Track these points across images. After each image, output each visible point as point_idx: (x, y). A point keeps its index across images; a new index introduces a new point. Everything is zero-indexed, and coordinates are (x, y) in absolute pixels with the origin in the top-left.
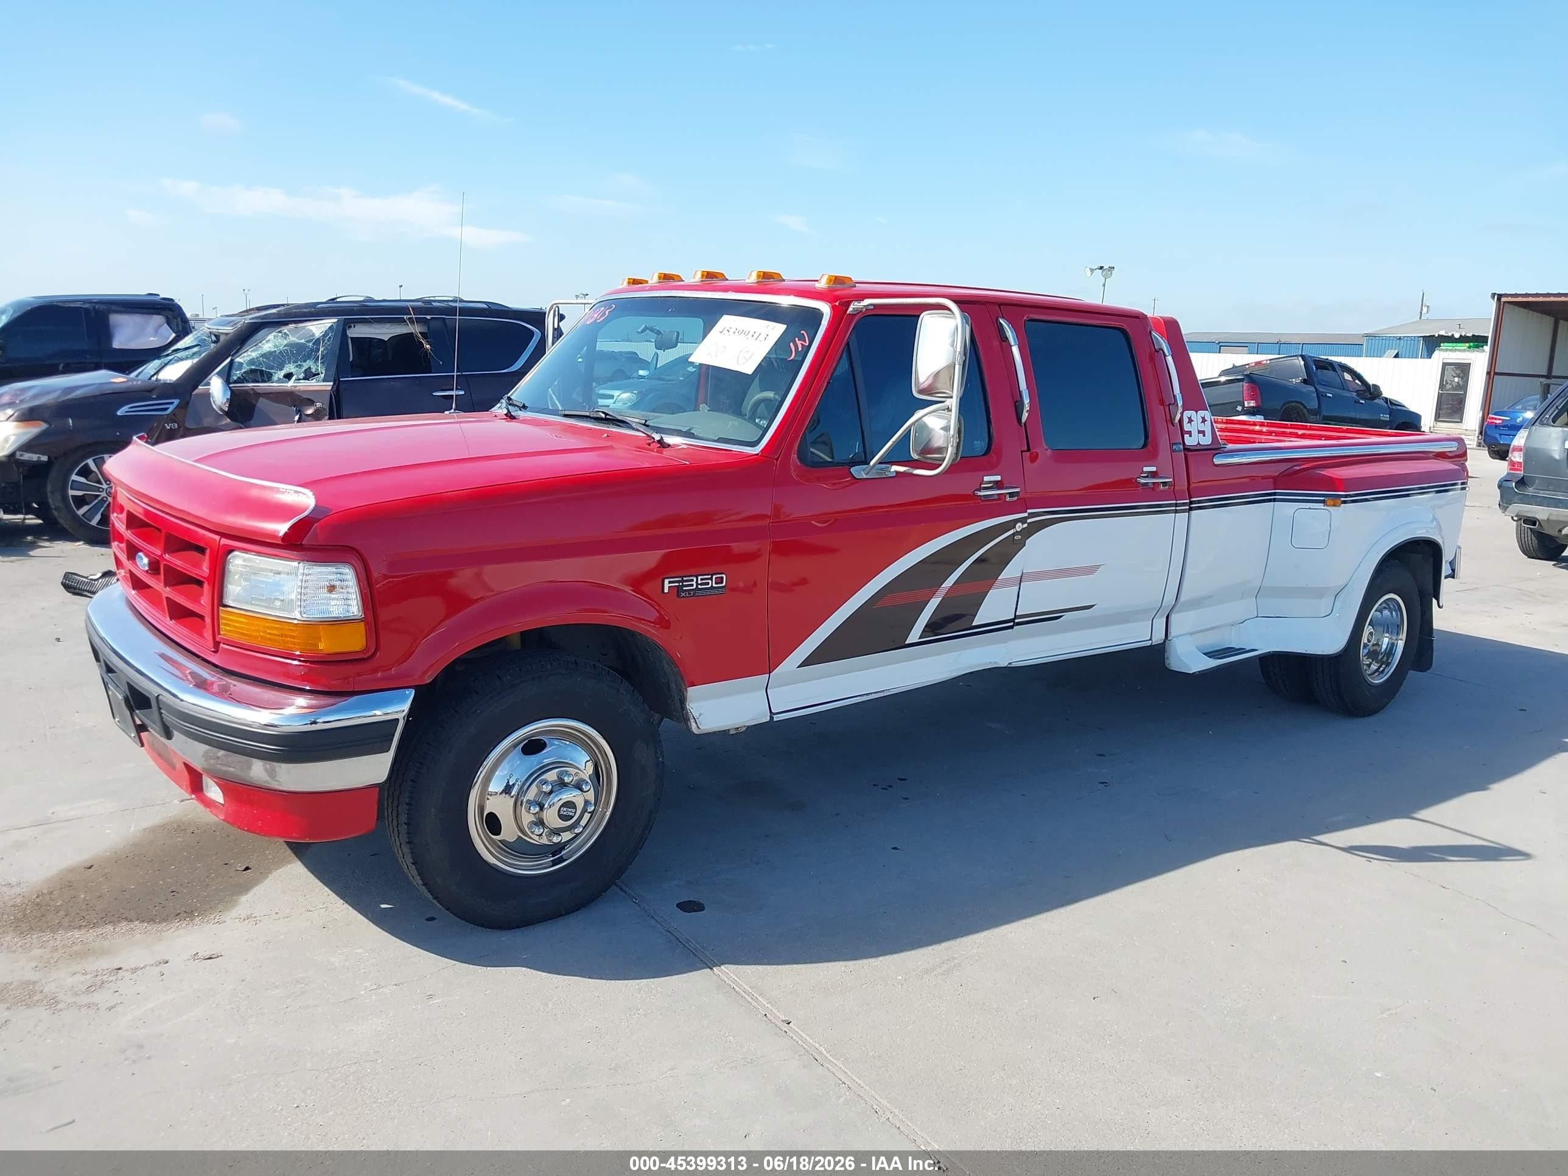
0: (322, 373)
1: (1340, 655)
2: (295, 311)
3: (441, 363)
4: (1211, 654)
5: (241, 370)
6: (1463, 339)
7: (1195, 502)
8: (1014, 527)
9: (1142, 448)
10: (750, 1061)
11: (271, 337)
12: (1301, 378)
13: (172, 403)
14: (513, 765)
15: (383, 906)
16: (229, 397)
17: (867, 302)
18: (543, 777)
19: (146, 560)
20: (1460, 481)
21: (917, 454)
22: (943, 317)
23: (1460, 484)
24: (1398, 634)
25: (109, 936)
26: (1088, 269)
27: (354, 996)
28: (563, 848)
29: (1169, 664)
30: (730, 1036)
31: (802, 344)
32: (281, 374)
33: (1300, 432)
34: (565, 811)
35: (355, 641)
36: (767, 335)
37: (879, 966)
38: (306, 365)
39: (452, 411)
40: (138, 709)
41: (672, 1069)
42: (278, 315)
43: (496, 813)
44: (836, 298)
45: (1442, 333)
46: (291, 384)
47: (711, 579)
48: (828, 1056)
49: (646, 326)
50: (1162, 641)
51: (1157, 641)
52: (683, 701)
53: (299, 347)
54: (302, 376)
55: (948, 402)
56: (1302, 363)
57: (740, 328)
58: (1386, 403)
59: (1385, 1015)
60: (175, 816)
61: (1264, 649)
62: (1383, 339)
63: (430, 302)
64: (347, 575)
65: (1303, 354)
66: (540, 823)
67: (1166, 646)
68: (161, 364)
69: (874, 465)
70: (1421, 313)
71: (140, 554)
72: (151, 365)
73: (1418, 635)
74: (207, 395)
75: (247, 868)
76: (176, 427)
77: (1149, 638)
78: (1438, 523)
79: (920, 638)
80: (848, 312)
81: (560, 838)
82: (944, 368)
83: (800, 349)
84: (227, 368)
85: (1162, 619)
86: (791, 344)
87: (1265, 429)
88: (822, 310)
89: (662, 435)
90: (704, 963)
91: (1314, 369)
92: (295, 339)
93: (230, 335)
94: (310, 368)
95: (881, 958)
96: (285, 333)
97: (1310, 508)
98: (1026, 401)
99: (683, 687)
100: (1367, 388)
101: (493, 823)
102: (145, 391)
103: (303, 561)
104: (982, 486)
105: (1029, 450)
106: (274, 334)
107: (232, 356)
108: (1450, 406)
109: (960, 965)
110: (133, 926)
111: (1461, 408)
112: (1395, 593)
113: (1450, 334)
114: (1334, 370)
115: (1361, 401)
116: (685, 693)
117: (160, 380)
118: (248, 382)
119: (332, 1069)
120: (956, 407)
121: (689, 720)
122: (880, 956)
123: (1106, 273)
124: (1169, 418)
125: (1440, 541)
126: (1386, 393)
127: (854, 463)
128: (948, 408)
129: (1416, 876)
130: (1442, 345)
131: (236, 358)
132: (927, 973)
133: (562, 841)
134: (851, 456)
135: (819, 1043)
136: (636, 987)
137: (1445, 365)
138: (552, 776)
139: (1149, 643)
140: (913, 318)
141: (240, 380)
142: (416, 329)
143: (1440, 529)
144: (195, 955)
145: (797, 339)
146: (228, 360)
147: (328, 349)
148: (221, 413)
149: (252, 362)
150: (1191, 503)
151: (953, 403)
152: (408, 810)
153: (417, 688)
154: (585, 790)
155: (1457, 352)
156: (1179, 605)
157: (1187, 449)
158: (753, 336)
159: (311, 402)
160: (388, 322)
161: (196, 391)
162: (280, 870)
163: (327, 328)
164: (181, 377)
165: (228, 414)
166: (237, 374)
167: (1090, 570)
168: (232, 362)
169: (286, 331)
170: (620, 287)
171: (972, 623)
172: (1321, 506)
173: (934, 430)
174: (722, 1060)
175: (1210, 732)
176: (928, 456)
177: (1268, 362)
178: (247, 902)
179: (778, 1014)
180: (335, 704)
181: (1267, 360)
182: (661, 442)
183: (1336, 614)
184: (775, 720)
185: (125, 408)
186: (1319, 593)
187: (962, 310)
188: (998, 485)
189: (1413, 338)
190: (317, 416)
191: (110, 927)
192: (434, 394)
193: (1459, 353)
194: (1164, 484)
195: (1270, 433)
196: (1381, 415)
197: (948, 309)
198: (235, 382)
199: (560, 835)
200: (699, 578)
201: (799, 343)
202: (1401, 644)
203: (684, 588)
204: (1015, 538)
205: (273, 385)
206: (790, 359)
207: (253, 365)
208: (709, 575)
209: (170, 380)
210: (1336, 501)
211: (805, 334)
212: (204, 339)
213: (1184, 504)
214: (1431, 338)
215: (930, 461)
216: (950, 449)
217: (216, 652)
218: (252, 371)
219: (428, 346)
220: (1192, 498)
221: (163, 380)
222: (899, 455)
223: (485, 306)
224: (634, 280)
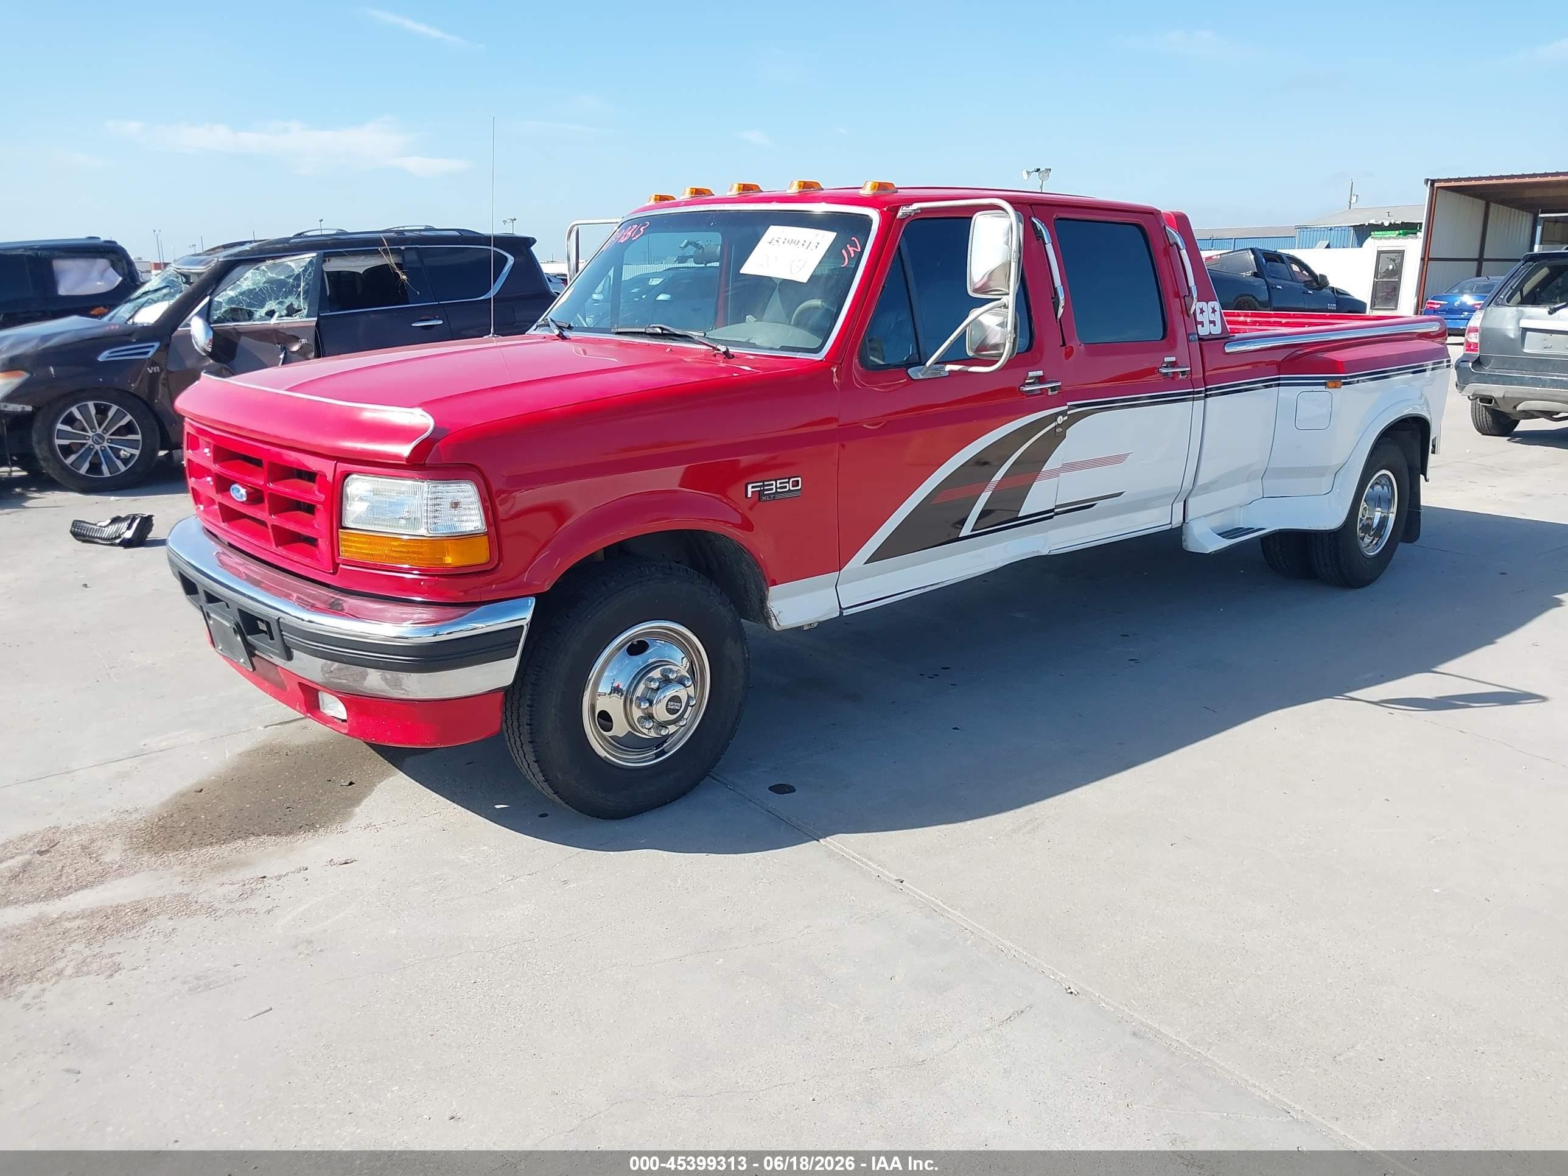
0: (305, 309)
1: (1339, 530)
2: (268, 247)
3: (418, 293)
4: (1225, 535)
5: (221, 309)
6: (1393, 227)
7: (1211, 389)
8: (1056, 420)
9: (1161, 340)
10: (876, 916)
11: (249, 274)
12: (1251, 272)
13: (153, 346)
14: (622, 665)
15: (498, 807)
16: (212, 337)
17: (916, 206)
18: (650, 675)
19: (243, 491)
20: (1445, 360)
21: (973, 352)
22: (996, 216)
23: (1445, 362)
24: (1389, 508)
25: (243, 850)
26: (1024, 172)
27: (493, 887)
28: (665, 742)
29: (1186, 546)
30: (852, 895)
31: (854, 250)
32: (262, 312)
33: (1284, 321)
34: (672, 706)
35: (480, 555)
36: (818, 243)
37: (969, 830)
38: (288, 302)
39: (491, 335)
40: (249, 634)
41: (808, 927)
42: (252, 251)
43: (608, 712)
44: (886, 203)
45: (1373, 221)
46: (274, 321)
47: (788, 482)
48: (945, 907)
49: (688, 241)
50: (1180, 525)
51: (1176, 525)
52: (763, 600)
53: (281, 284)
54: (285, 312)
55: (1005, 299)
56: (1252, 257)
57: (790, 238)
58: (1333, 292)
59: (1432, 842)
60: (264, 741)
61: (1270, 527)
62: (1314, 231)
63: (402, 232)
64: (467, 493)
65: (1252, 247)
66: (650, 717)
67: (1184, 530)
68: (135, 307)
69: (930, 366)
70: (1350, 203)
71: (236, 486)
72: (123, 309)
73: (1407, 509)
74: (188, 337)
75: (351, 783)
76: (159, 370)
77: (1169, 522)
78: (1426, 400)
79: (971, 531)
80: (898, 217)
81: (667, 732)
82: (1000, 265)
83: (853, 255)
84: (206, 308)
85: (1180, 503)
86: (843, 251)
87: (1249, 320)
88: (870, 216)
89: (728, 347)
90: (810, 836)
91: (1264, 261)
92: (274, 276)
93: (204, 275)
94: (292, 304)
95: (969, 822)
96: (263, 270)
97: (1312, 391)
98: (1062, 297)
99: (765, 585)
100: (1315, 278)
101: (605, 720)
102: (125, 335)
103: (426, 480)
104: (1027, 381)
105: (1064, 344)
106: (251, 271)
107: (210, 295)
108: (1385, 294)
109: (1042, 823)
110: (262, 840)
111: (1395, 295)
112: (1388, 470)
113: (1380, 223)
114: (1283, 262)
115: (1309, 292)
116: (766, 592)
117: (137, 324)
118: (229, 321)
119: (495, 949)
120: (1013, 303)
121: (770, 618)
122: (968, 820)
123: (1044, 176)
124: (1184, 309)
125: (1428, 417)
126: (1334, 282)
127: (910, 364)
128: (1005, 305)
129: (1435, 724)
130: (1372, 233)
131: (214, 297)
132: (1014, 833)
133: (670, 733)
134: (905, 359)
135: (934, 897)
136: (754, 860)
137: (1379, 253)
138: (656, 674)
139: (1168, 527)
140: (966, 220)
141: (219, 320)
142: (391, 260)
143: (1428, 405)
144: (330, 861)
145: (848, 246)
146: (207, 299)
147: (309, 284)
148: (204, 354)
149: (231, 300)
150: (1206, 390)
151: (1010, 300)
152: (531, 711)
153: (539, 597)
154: (688, 685)
155: (1391, 240)
156: (1195, 489)
157: (1201, 339)
158: (803, 245)
159: (296, 339)
160: (363, 255)
161: (176, 333)
162: (383, 783)
163: (307, 262)
164: (158, 320)
165: (211, 355)
166: (216, 315)
167: (1119, 459)
168: (210, 302)
169: (264, 268)
170: (648, 204)
171: (1018, 514)
172: (1322, 388)
173: (989, 327)
174: (850, 917)
175: (1221, 610)
176: (984, 353)
177: (1219, 257)
178: (362, 812)
179: (890, 875)
180: (465, 614)
181: (1217, 255)
182: (726, 353)
183: (1336, 490)
184: (844, 614)
185: (106, 353)
186: (1319, 472)
187: (1016, 209)
188: (1040, 380)
189: (1344, 228)
190: (303, 355)
191: (240, 843)
192: (413, 325)
193: (1393, 240)
194: (1183, 373)
195: (1254, 323)
196: (1329, 305)
197: (1002, 209)
198: (216, 322)
199: (667, 728)
200: (778, 482)
201: (851, 249)
202: (1392, 517)
203: (765, 493)
204: (1057, 430)
205: (255, 324)
206: (844, 265)
207: (233, 304)
208: (786, 478)
209: (148, 323)
210: (1336, 383)
211: (856, 240)
212: (172, 280)
213: (1200, 392)
214: (1361, 227)
215: (985, 358)
216: (1008, 345)
217: (334, 573)
218: (233, 310)
219: (404, 277)
220: (1207, 385)
221: (141, 324)
222: (956, 355)
223: (457, 234)
224: (660, 196)
